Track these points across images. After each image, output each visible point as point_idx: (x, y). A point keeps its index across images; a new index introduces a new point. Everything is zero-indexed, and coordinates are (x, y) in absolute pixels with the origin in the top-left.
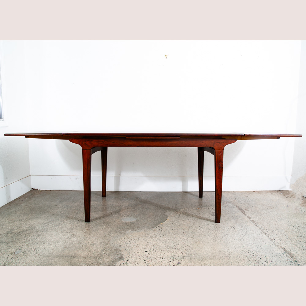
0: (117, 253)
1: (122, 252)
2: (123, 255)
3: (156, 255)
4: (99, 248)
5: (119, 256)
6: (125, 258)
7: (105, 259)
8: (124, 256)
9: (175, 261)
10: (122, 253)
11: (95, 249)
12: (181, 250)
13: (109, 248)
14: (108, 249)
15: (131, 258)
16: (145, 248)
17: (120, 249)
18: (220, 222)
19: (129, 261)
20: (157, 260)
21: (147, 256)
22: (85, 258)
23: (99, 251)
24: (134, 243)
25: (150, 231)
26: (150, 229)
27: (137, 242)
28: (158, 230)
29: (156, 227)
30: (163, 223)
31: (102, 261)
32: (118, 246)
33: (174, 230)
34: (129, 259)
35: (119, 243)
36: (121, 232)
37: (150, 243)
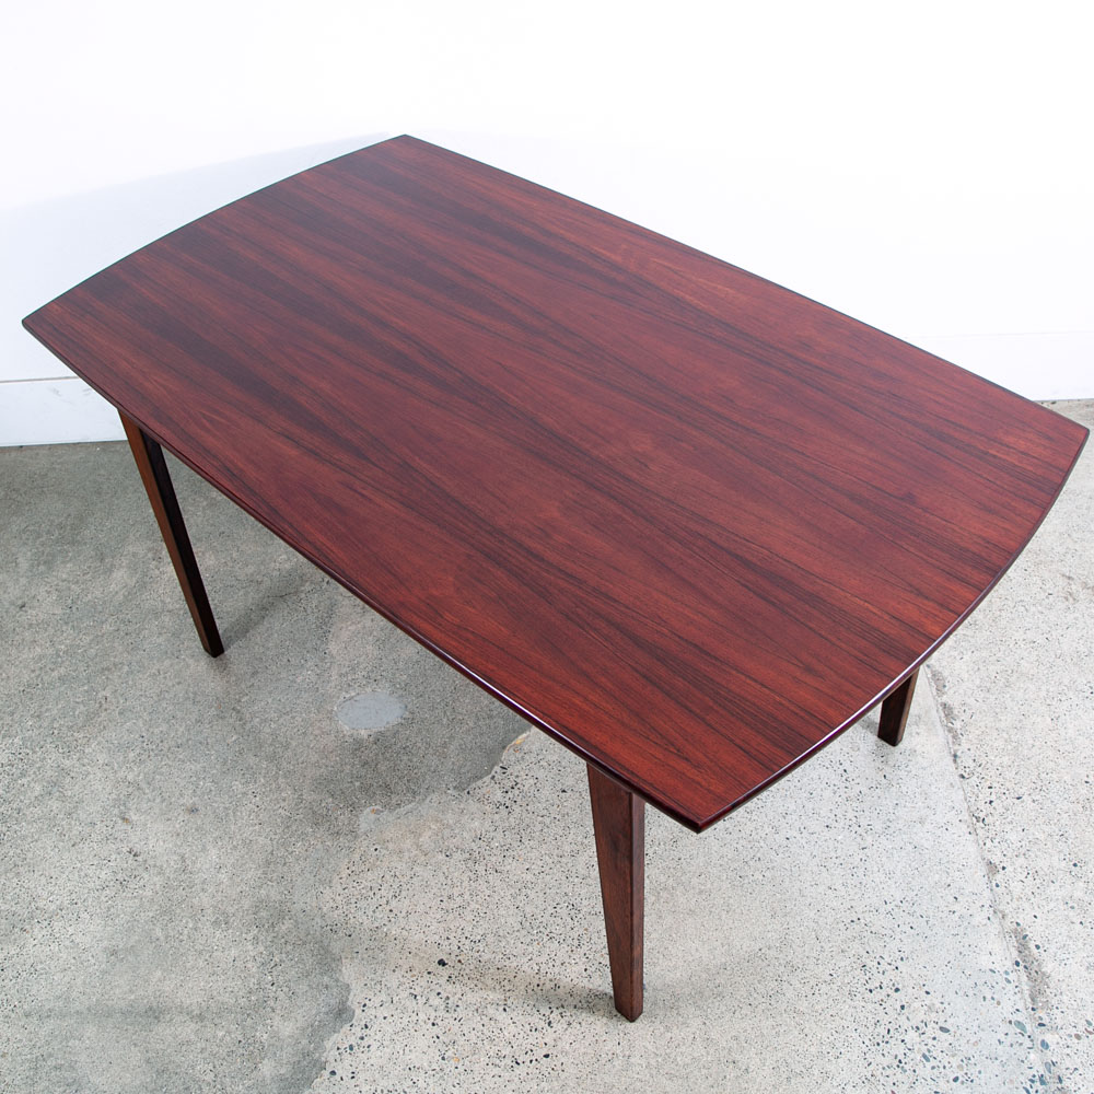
0: (326, 979)
1: (346, 973)
2: (348, 988)
6: (358, 1012)
7: (276, 1021)
8: (354, 1000)
10: (347, 981)
11: (234, 952)
12: (585, 948)
16: (437, 938)
17: (336, 947)
19: (372, 1032)
21: (444, 995)
23: (249, 965)
25: (462, 806)
26: (466, 792)
27: (404, 894)
28: (498, 796)
29: (493, 773)
30: (524, 735)
31: (265, 1036)
32: (329, 928)
33: (569, 793)
34: (372, 1017)
35: (332, 904)
36: (336, 819)
37: (459, 900)
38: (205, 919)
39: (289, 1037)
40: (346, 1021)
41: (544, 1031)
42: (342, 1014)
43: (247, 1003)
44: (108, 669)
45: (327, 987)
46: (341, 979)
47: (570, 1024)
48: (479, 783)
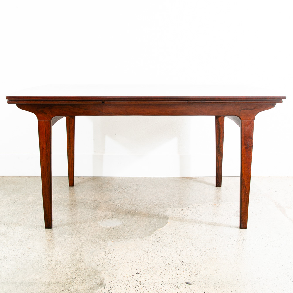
0: (96, 277)
1: (103, 275)
2: (104, 279)
3: (151, 279)
4: (68, 269)
5: (98, 282)
6: (107, 284)
7: (77, 286)
8: (106, 282)
9: (180, 288)
10: (103, 277)
11: (62, 270)
12: (188, 271)
13: (82, 269)
14: (82, 271)
15: (116, 285)
16: (136, 268)
17: (99, 269)
18: (246, 228)
19: (113, 289)
20: (154, 287)
21: (139, 281)
22: (49, 284)
23: (68, 273)
24: (120, 260)
25: (142, 241)
26: (143, 239)
27: (123, 259)
28: (154, 239)
29: (152, 235)
30: (161, 228)
31: (73, 289)
32: (97, 265)
33: (178, 239)
34: (113, 286)
35: (98, 260)
36: (100, 243)
37: (143, 260)
38: (52, 263)
39: (82, 290)
40: (103, 286)
41: (176, 289)
42: (101, 284)
43: (67, 282)
44: (25, 214)
45: (96, 278)
46: (101, 276)
47: (185, 288)
48: (148, 237)
